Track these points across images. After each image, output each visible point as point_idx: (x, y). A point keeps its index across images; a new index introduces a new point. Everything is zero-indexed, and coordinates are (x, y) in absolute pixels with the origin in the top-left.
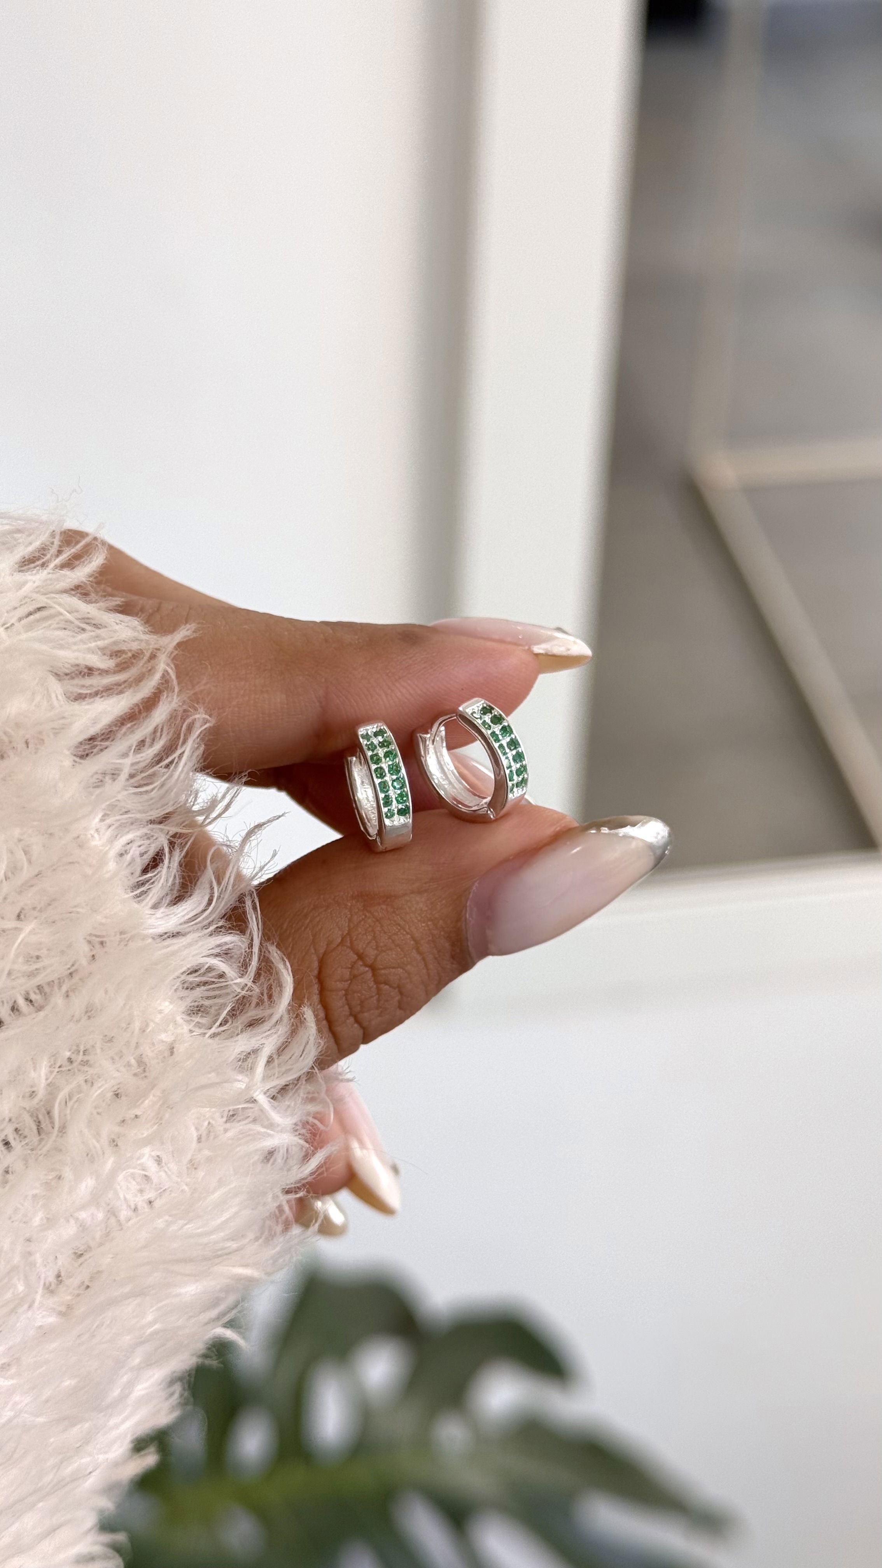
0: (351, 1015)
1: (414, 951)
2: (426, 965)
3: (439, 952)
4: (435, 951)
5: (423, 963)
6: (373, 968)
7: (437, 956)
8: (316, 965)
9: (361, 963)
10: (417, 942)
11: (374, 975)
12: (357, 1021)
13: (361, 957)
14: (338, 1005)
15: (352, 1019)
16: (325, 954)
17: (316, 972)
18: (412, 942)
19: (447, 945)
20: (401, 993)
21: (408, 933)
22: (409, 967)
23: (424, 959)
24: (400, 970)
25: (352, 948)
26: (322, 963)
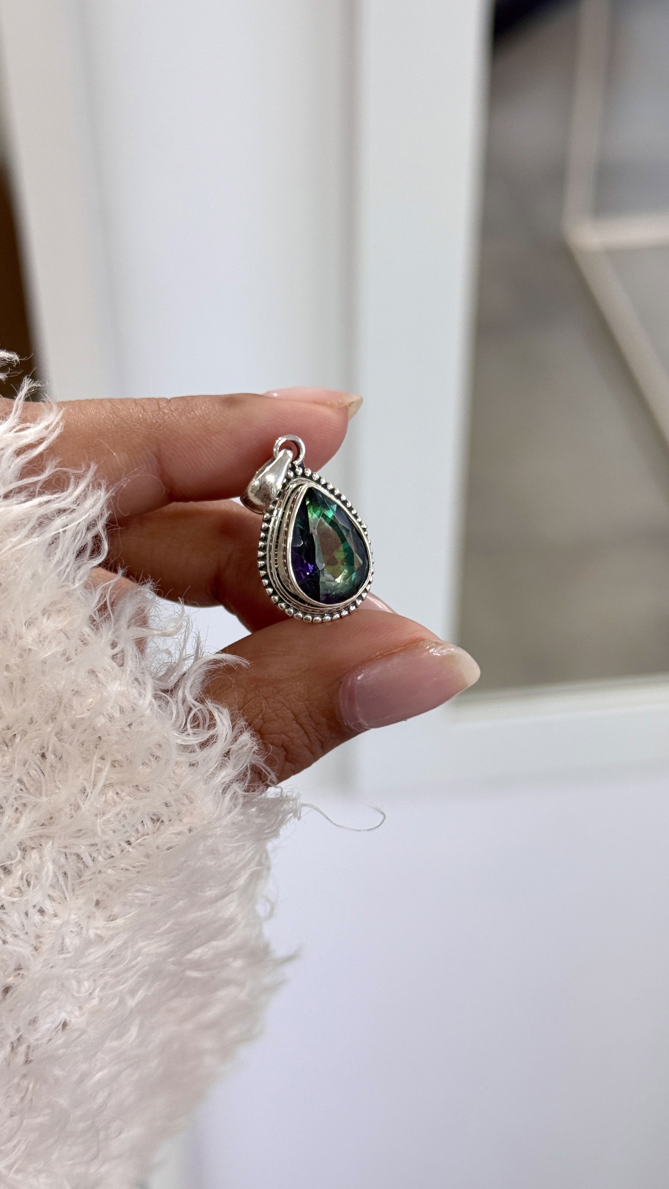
1: (294, 722)
2: (306, 733)
3: (317, 724)
4: (314, 724)
5: (302, 731)
7: (315, 727)
10: (295, 716)
18: (292, 716)
19: (323, 720)
21: (288, 709)
22: (290, 734)
23: (303, 728)
24: (283, 736)
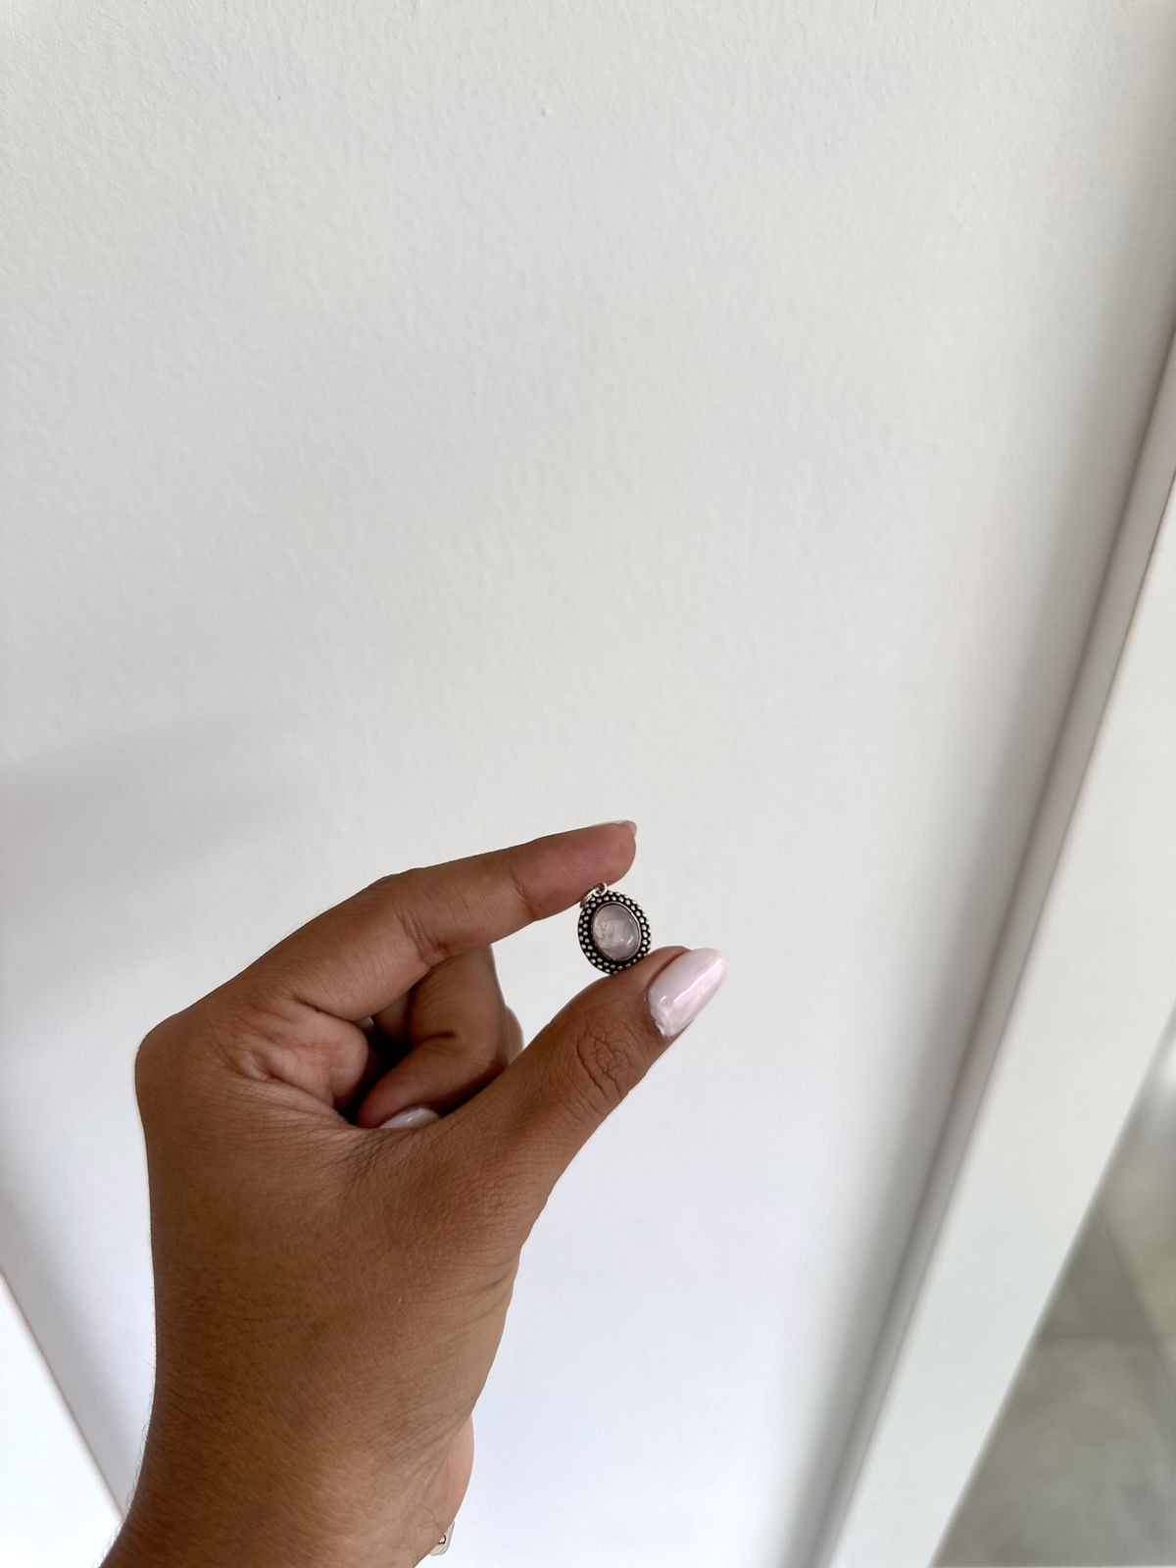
0: (604, 1072)
6: (605, 1043)
8: (575, 1048)
9: (598, 1042)
11: (607, 1045)
12: (609, 1076)
13: (597, 1039)
14: (593, 1067)
15: (605, 1076)
16: (578, 1042)
17: (576, 1054)
20: (627, 1056)
25: (591, 1035)
26: (578, 1048)
